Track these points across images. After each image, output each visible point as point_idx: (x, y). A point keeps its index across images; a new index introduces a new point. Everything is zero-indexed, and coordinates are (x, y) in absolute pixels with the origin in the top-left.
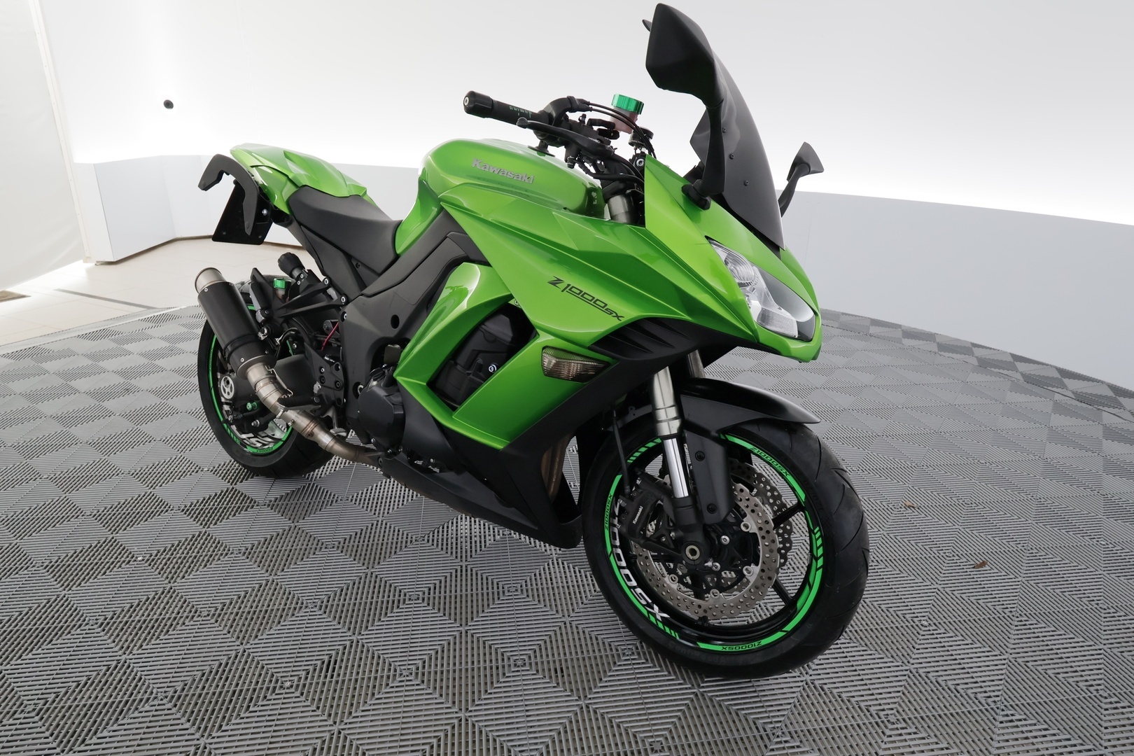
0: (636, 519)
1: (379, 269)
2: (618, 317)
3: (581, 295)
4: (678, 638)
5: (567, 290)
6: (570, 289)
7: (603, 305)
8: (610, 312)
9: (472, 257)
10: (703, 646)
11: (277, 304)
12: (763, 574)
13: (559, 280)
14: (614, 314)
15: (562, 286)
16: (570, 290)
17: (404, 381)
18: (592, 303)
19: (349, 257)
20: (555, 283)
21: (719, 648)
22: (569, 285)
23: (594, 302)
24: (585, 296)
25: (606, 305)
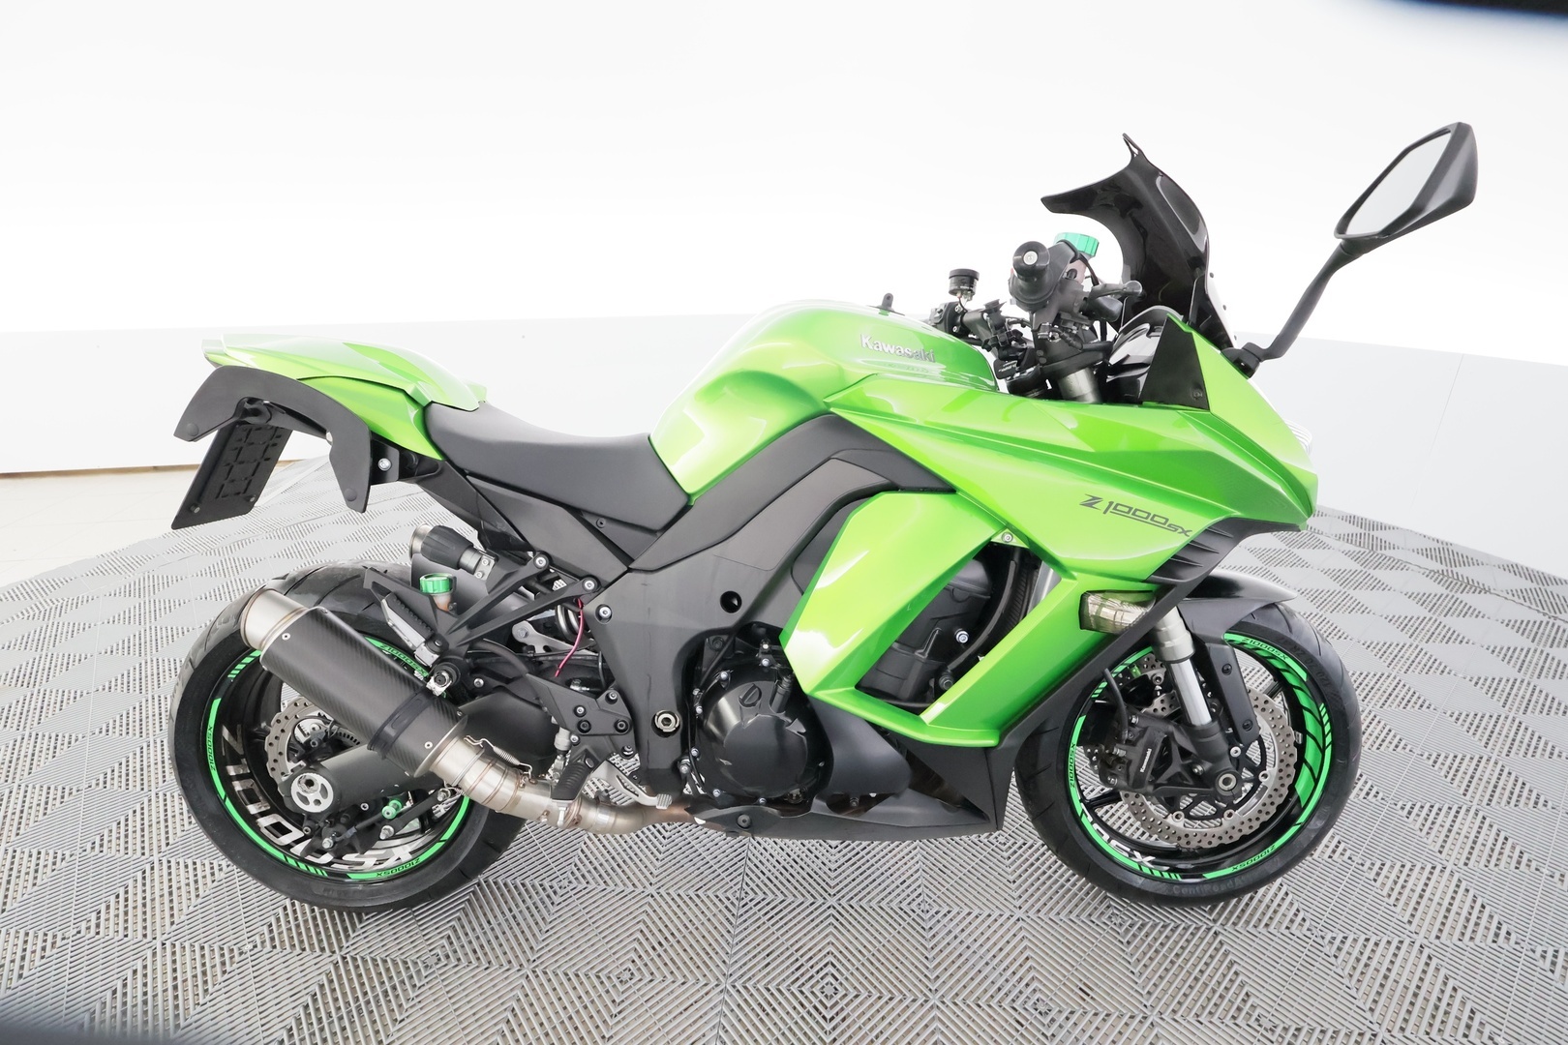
0: (1144, 767)
1: (657, 523)
2: (1184, 532)
3: (1132, 512)
4: (1180, 879)
5: (1111, 509)
6: (1113, 507)
7: (1163, 521)
8: (1174, 528)
9: (902, 483)
10: (1209, 876)
11: (445, 623)
12: (1281, 774)
13: (1094, 498)
14: (1180, 530)
15: (1102, 506)
16: (1115, 508)
17: (830, 695)
18: (1149, 520)
19: (576, 512)
20: (1091, 503)
21: (1229, 871)
22: (1111, 503)
23: (1151, 518)
24: (1138, 513)
25: (1167, 520)
